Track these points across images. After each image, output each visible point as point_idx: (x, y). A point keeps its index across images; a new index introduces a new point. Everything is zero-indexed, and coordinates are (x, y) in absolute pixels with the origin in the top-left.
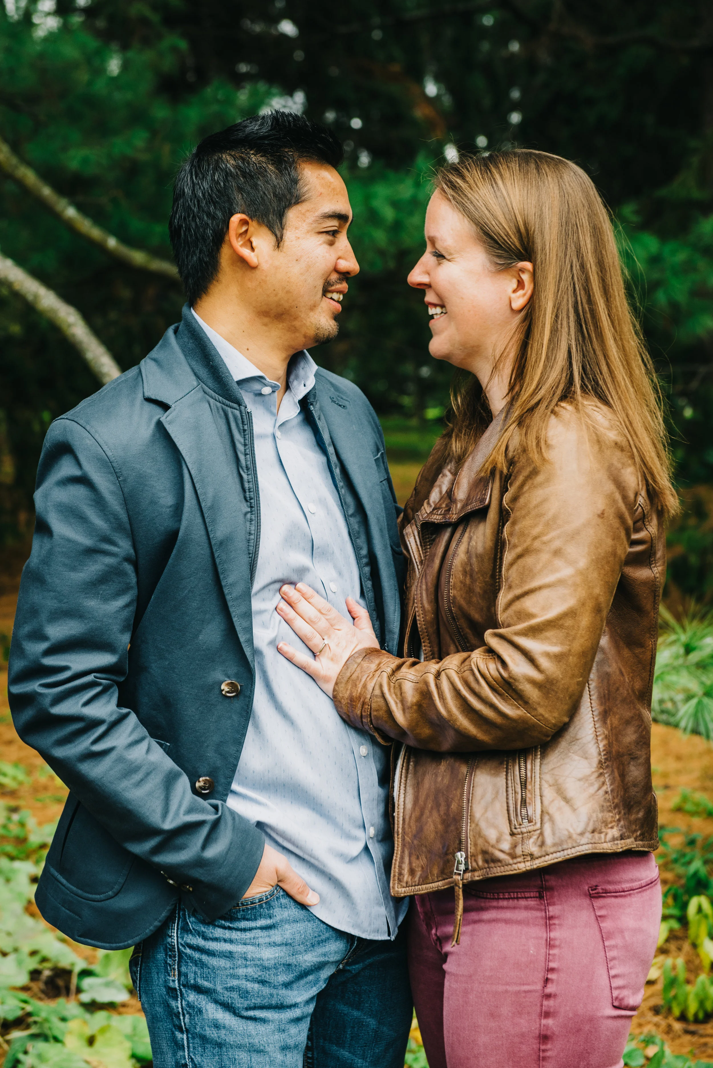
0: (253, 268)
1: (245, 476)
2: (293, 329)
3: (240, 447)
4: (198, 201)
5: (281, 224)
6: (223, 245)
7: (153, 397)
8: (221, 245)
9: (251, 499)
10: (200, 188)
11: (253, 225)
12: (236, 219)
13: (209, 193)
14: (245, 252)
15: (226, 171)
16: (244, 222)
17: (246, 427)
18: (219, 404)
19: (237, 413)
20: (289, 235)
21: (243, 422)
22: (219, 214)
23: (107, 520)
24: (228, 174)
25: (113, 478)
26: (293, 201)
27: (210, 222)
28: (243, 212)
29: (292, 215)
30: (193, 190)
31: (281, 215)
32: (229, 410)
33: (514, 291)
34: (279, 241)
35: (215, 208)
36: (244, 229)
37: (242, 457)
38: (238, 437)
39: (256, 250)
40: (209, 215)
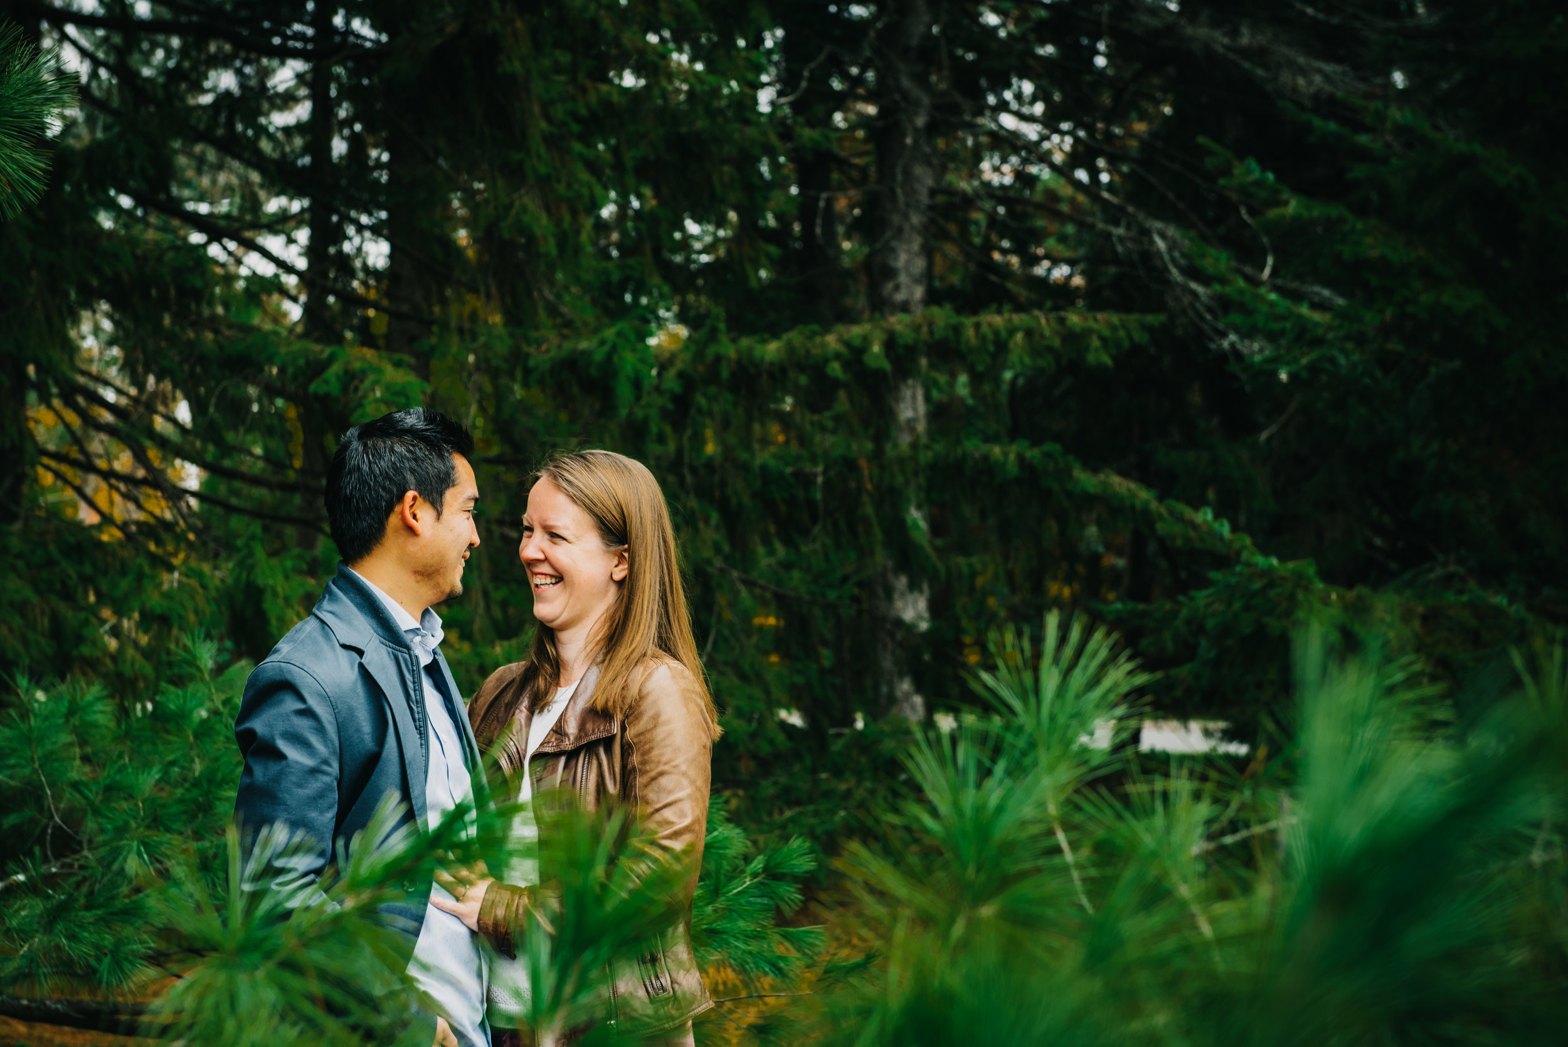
0: (416, 535)
1: (414, 708)
2: (437, 585)
3: (410, 685)
4: (375, 477)
5: (441, 501)
6: (392, 515)
7: (348, 643)
9: (420, 727)
10: (377, 466)
11: (420, 501)
12: (409, 495)
13: (385, 471)
14: (412, 521)
15: (401, 454)
16: (414, 498)
17: (415, 668)
18: (390, 650)
19: (407, 656)
20: (446, 511)
21: (412, 664)
22: (394, 489)
23: (326, 746)
24: (402, 457)
25: (330, 710)
26: (450, 484)
27: (385, 495)
28: (414, 491)
29: (449, 495)
30: (370, 468)
31: (441, 494)
32: (399, 654)
33: (616, 566)
34: (439, 514)
35: (392, 485)
36: (414, 504)
37: (412, 693)
38: (408, 677)
39: (420, 521)
40: (384, 488)
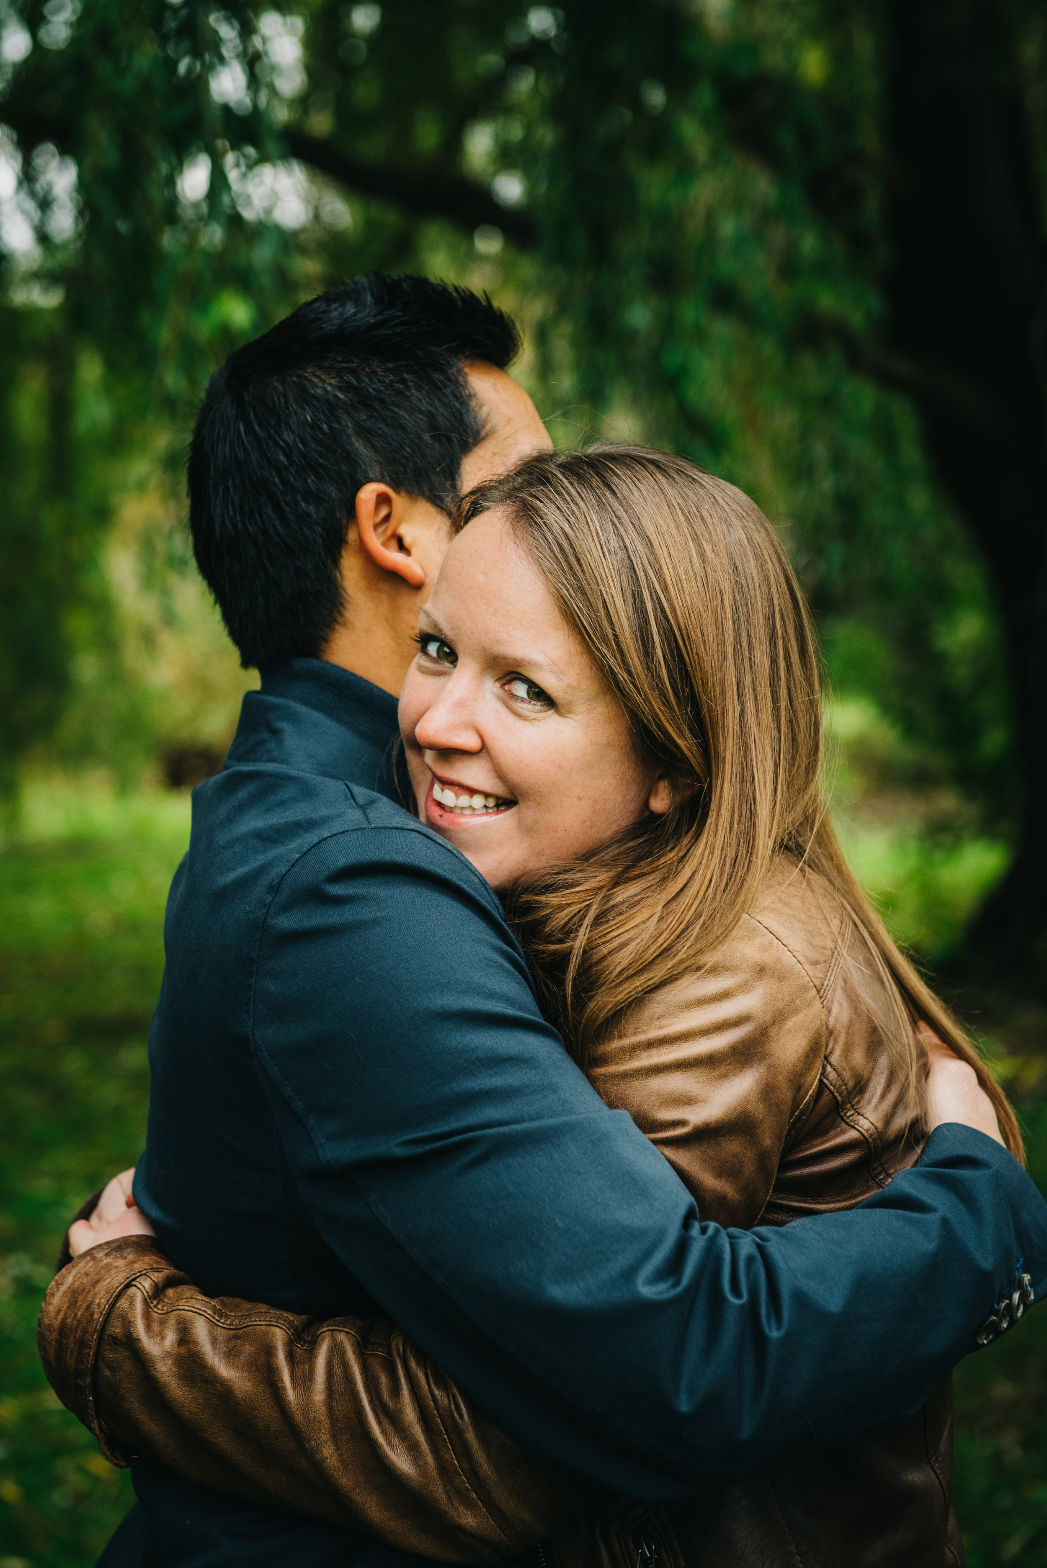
0: (417, 587)
5: (454, 489)
6: (344, 553)
8: (340, 553)
10: (276, 444)
11: (399, 502)
12: (368, 493)
13: (299, 449)
14: (393, 557)
15: (327, 401)
16: (383, 500)
22: (332, 491)
24: (331, 407)
26: (471, 440)
27: (312, 510)
28: (381, 480)
29: (469, 469)
31: (449, 473)
35: (318, 476)
36: (384, 512)
39: (414, 551)
